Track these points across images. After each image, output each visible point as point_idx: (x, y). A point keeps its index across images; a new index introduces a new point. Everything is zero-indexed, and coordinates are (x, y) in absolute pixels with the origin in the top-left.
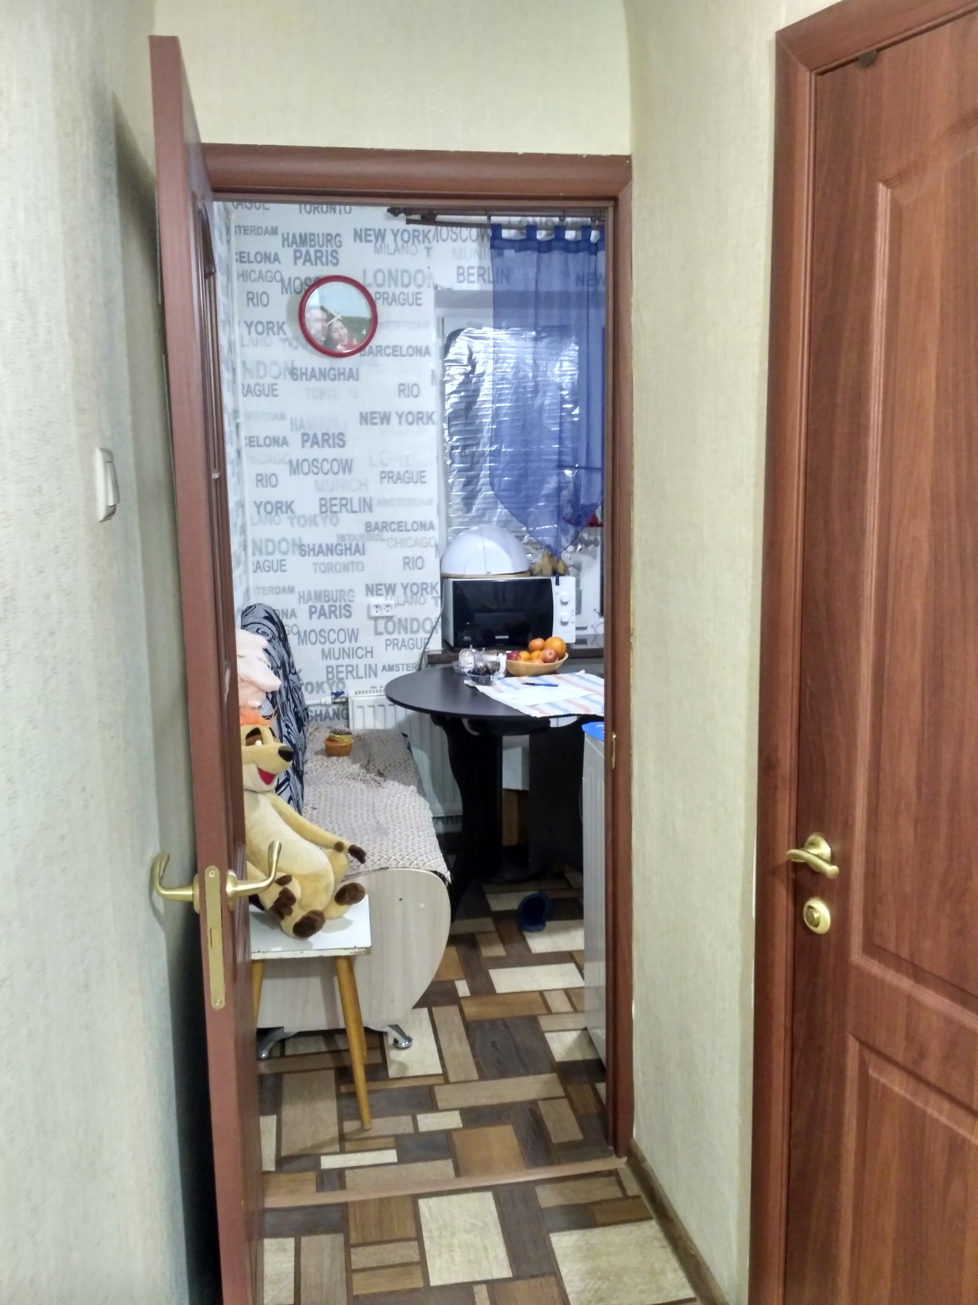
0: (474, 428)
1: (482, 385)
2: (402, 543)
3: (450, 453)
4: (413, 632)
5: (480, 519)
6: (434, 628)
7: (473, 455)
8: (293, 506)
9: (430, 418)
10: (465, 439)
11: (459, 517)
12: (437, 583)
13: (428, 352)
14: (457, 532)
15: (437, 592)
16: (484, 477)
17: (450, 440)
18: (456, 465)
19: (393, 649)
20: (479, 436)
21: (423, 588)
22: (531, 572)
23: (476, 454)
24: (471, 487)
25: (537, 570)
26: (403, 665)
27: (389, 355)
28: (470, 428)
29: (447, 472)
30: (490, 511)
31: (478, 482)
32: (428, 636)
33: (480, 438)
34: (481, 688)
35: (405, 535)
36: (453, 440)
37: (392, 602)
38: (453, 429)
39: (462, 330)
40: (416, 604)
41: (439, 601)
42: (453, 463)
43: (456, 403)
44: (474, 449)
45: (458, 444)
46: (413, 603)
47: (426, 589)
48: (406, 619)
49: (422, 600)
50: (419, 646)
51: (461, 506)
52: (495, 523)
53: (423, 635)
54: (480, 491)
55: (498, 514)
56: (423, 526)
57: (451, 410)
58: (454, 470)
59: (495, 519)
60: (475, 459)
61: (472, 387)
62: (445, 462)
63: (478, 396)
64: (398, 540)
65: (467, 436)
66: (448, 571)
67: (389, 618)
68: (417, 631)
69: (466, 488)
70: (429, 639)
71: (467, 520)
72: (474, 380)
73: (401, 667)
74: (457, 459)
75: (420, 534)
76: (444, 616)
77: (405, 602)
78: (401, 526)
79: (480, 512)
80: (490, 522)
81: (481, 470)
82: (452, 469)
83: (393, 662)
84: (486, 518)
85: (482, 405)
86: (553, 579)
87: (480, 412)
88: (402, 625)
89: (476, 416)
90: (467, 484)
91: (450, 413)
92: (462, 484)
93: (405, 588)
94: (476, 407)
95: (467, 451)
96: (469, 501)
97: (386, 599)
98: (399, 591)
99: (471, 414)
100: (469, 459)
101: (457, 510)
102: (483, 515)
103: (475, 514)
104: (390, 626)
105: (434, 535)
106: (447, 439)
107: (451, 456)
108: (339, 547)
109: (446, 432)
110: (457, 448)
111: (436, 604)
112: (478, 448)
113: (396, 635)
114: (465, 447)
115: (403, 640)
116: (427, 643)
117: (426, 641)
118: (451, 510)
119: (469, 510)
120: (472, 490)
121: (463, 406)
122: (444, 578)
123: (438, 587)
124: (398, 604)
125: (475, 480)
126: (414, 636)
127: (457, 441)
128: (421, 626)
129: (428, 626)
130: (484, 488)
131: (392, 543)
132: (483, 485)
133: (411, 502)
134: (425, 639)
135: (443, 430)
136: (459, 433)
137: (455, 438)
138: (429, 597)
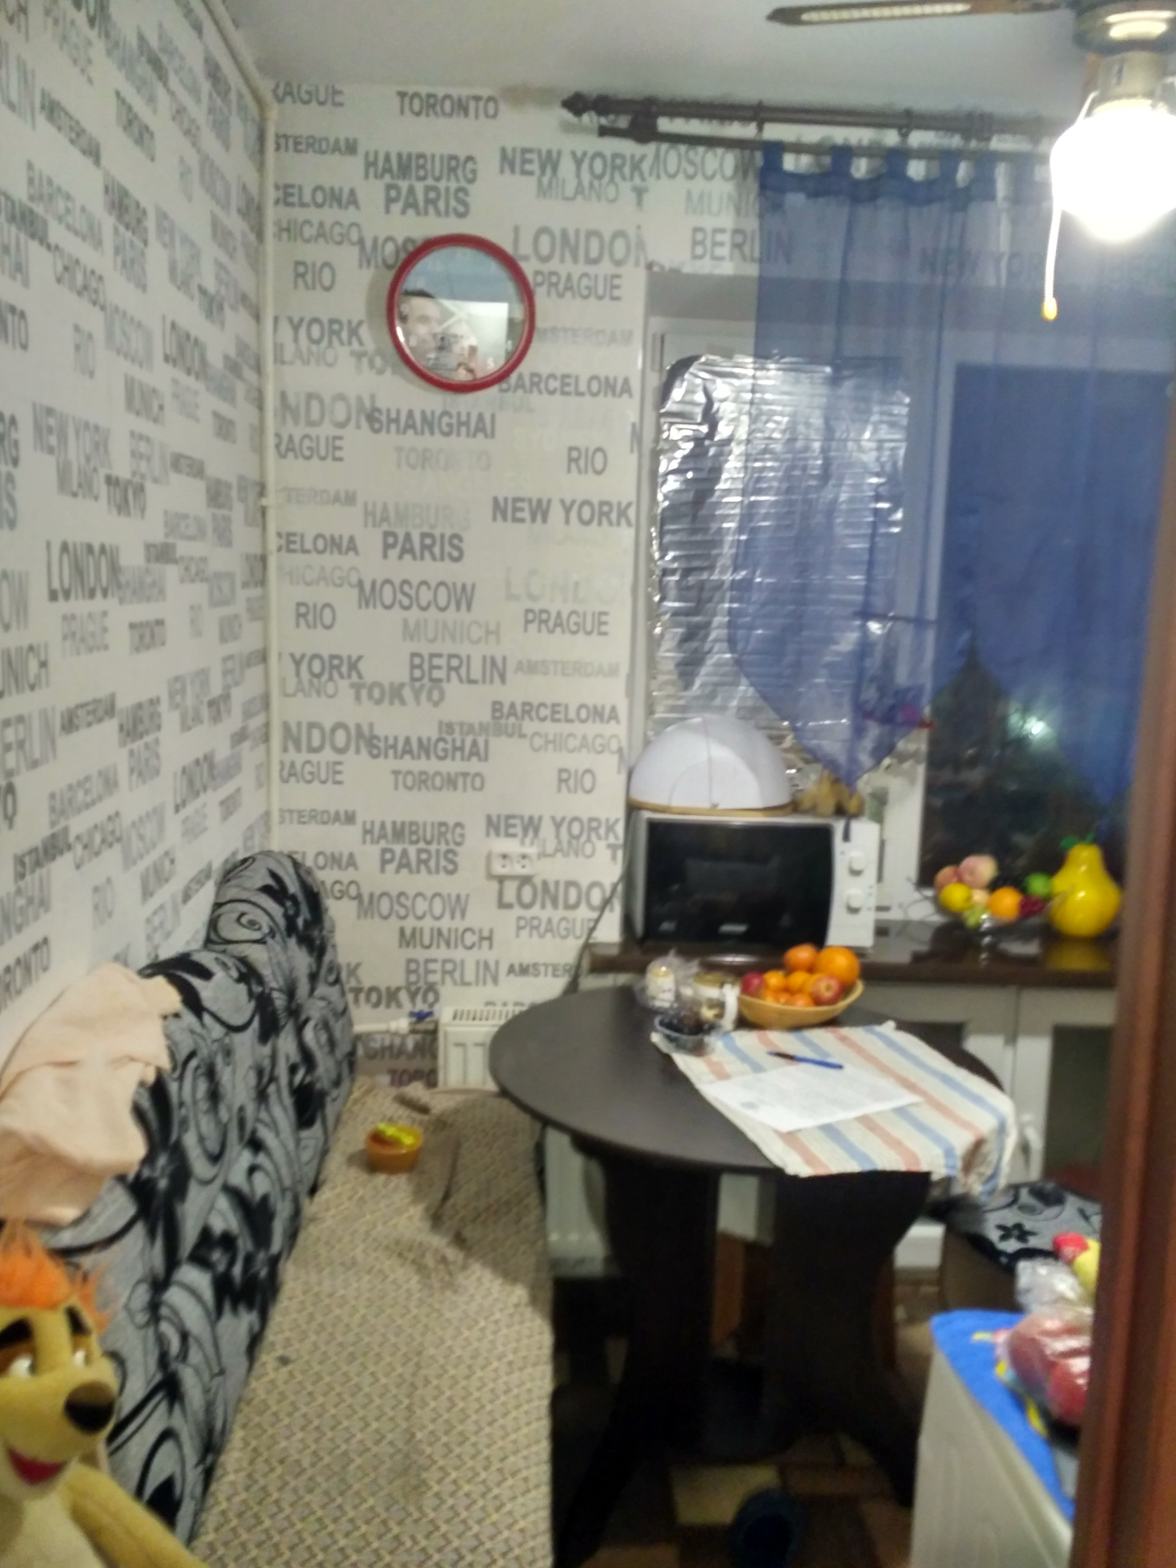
0: (708, 538)
1: (727, 461)
2: (558, 743)
3: (661, 581)
4: (568, 907)
5: (706, 702)
6: (606, 903)
7: (701, 586)
8: (361, 665)
9: (622, 513)
10: (688, 558)
11: (668, 697)
12: (617, 821)
13: (626, 388)
14: (666, 723)
15: (616, 837)
16: (718, 627)
17: (662, 557)
18: (669, 604)
19: (531, 935)
20: (714, 552)
21: (592, 826)
22: (794, 806)
23: (707, 586)
24: (694, 644)
25: (806, 804)
26: (546, 965)
27: (552, 392)
28: (699, 537)
29: (653, 614)
30: (726, 688)
31: (707, 635)
32: (594, 915)
33: (719, 555)
34: (684, 1062)
35: (564, 728)
36: (668, 558)
37: (532, 851)
38: (668, 538)
39: (695, 358)
40: (577, 854)
41: (620, 854)
42: (662, 599)
43: (676, 492)
44: (705, 576)
45: (676, 565)
46: (572, 853)
47: (596, 829)
48: (557, 883)
49: (588, 849)
50: (578, 932)
51: (674, 677)
52: (734, 711)
53: (584, 913)
54: (710, 651)
55: (740, 695)
56: (597, 714)
57: (667, 503)
58: (665, 613)
59: (734, 703)
60: (706, 595)
61: (708, 464)
62: (649, 597)
63: (717, 480)
64: (551, 738)
65: (693, 552)
66: (641, 795)
67: (526, 880)
68: (576, 906)
69: (686, 646)
70: (597, 921)
71: (682, 702)
72: (712, 451)
73: (542, 969)
74: (672, 593)
75: (592, 729)
76: (628, 877)
77: (557, 851)
78: (557, 713)
79: (708, 689)
80: (723, 709)
81: (714, 615)
82: (662, 610)
83: (527, 959)
84: (718, 701)
85: (724, 497)
86: (839, 827)
87: (720, 509)
88: (549, 893)
89: (712, 517)
90: (687, 638)
91: (664, 510)
92: (677, 638)
93: (558, 825)
94: (714, 499)
95: (692, 579)
96: (689, 668)
97: (522, 843)
98: (547, 830)
99: (703, 512)
100: (693, 593)
101: (665, 683)
102: (712, 696)
103: (699, 693)
104: (527, 893)
105: (618, 731)
106: (657, 555)
107: (662, 589)
108: (441, 745)
109: (655, 544)
110: (673, 572)
111: (614, 858)
112: (711, 574)
113: (536, 911)
114: (687, 572)
115: (550, 921)
116: (592, 930)
117: (592, 924)
118: (654, 684)
119: (688, 686)
120: (696, 651)
121: (690, 496)
122: (632, 808)
123: (620, 828)
124: (543, 855)
125: (702, 633)
126: (570, 914)
127: (675, 559)
128: (584, 896)
129: (596, 897)
130: (717, 647)
131: (538, 742)
132: (716, 641)
133: (579, 669)
134: (590, 920)
135: (650, 539)
136: (678, 545)
137: (671, 555)
138: (601, 845)
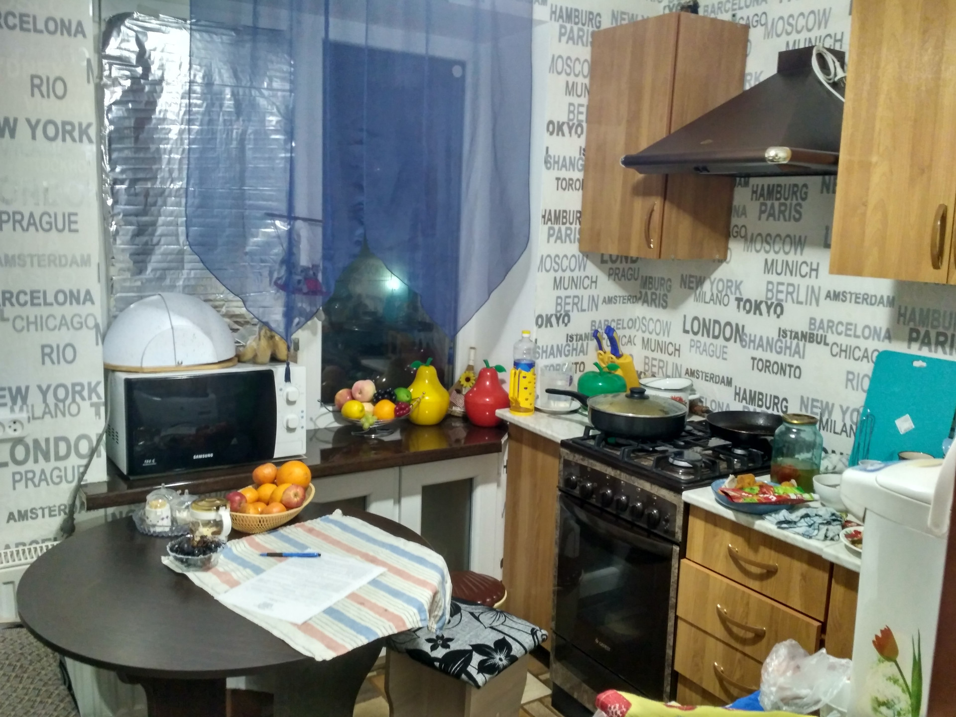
0: (149, 155)
1: (159, 97)
2: (39, 324)
3: (112, 189)
4: (58, 458)
5: (160, 283)
6: (93, 452)
7: (147, 194)
9: (84, 132)
10: (135, 170)
11: (125, 280)
12: (98, 383)
14: (128, 302)
15: (99, 397)
16: (163, 225)
17: (113, 169)
18: (120, 208)
19: (27, 486)
20: (155, 167)
21: (76, 390)
22: (239, 358)
23: (151, 193)
24: (144, 239)
25: (249, 355)
26: (43, 509)
27: (13, 28)
28: (142, 155)
29: (106, 215)
30: (172, 272)
31: (155, 231)
32: (84, 462)
33: (157, 170)
35: (44, 311)
36: (118, 169)
37: (23, 416)
38: (115, 155)
39: (128, 15)
40: (64, 415)
41: (103, 409)
42: (116, 202)
43: (120, 118)
44: (149, 185)
45: (124, 176)
46: (59, 414)
47: (80, 393)
48: (47, 440)
49: (74, 409)
50: (70, 478)
51: (130, 264)
52: (181, 288)
53: (74, 461)
54: (158, 244)
55: (185, 276)
56: (73, 297)
57: (112, 128)
58: (119, 214)
59: (181, 283)
60: (150, 200)
61: (145, 98)
62: (103, 202)
63: (154, 110)
64: (32, 319)
65: (137, 167)
66: (115, 362)
67: (19, 441)
68: (67, 456)
69: (138, 240)
70: (87, 466)
71: (139, 283)
72: (147, 88)
73: (40, 512)
74: (123, 198)
75: (69, 310)
76: (110, 431)
77: (45, 413)
78: (35, 297)
79: (158, 273)
80: (172, 288)
81: (159, 215)
82: (116, 211)
83: (25, 506)
84: (168, 282)
85: (160, 124)
86: (279, 371)
87: (157, 133)
88: (40, 450)
89: (152, 140)
90: (141, 231)
91: (111, 132)
92: (130, 234)
93: (44, 393)
94: (152, 126)
95: (139, 187)
96: (141, 258)
97: (12, 410)
98: (35, 397)
99: (143, 136)
100: (141, 199)
101: (122, 270)
102: (162, 278)
103: (151, 276)
104: (20, 452)
105: (96, 311)
106: (108, 168)
107: (114, 194)
109: (106, 158)
110: (122, 182)
111: (98, 414)
112: (155, 183)
113: (30, 465)
114: (134, 182)
115: (43, 472)
116: (84, 473)
117: (82, 470)
118: (113, 271)
119: (141, 271)
120: (146, 244)
121: (131, 123)
122: (109, 371)
123: (101, 390)
124: (32, 418)
125: (150, 229)
126: (61, 464)
127: (122, 172)
128: (72, 447)
129: (84, 448)
130: (163, 240)
131: (19, 324)
132: (161, 236)
133: (55, 261)
134: (79, 467)
135: (100, 158)
136: (126, 160)
138: (85, 405)
